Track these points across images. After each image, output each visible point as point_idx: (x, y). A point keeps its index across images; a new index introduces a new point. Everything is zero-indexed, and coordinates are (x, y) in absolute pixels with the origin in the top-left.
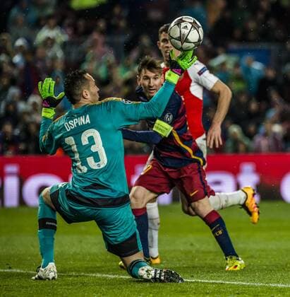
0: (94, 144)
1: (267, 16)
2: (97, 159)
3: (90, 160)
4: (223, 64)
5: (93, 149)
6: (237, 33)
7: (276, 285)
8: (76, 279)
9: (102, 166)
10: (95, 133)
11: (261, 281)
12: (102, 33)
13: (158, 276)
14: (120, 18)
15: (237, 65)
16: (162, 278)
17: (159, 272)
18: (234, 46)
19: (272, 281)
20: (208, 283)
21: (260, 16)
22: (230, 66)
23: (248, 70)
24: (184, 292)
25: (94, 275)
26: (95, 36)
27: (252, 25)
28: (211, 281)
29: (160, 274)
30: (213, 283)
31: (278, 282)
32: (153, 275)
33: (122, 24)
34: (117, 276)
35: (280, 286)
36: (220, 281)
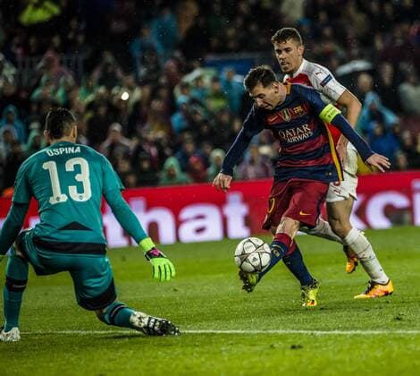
0: (80, 173)
1: (247, 21)
2: (80, 190)
3: (73, 190)
4: (199, 79)
5: (78, 178)
6: (215, 42)
7: (275, 331)
8: (43, 337)
9: (84, 199)
10: (84, 163)
11: (257, 329)
12: (57, 51)
13: (152, 324)
14: (77, 32)
15: (215, 80)
16: (156, 328)
17: (153, 320)
18: (210, 58)
19: (271, 327)
20: (196, 334)
21: (239, 21)
22: (207, 81)
23: (228, 84)
24: (170, 345)
25: (64, 332)
26: (50, 54)
27: (231, 32)
28: (200, 332)
29: (155, 323)
30: (202, 334)
31: (278, 328)
32: (146, 323)
33: (81, 39)
34: (90, 332)
35: (280, 332)
36: (211, 331)
